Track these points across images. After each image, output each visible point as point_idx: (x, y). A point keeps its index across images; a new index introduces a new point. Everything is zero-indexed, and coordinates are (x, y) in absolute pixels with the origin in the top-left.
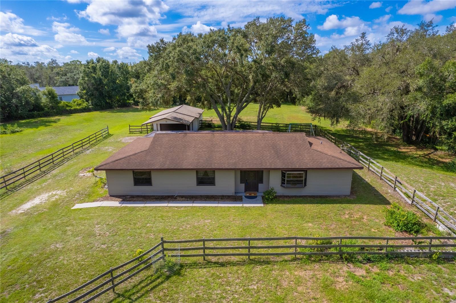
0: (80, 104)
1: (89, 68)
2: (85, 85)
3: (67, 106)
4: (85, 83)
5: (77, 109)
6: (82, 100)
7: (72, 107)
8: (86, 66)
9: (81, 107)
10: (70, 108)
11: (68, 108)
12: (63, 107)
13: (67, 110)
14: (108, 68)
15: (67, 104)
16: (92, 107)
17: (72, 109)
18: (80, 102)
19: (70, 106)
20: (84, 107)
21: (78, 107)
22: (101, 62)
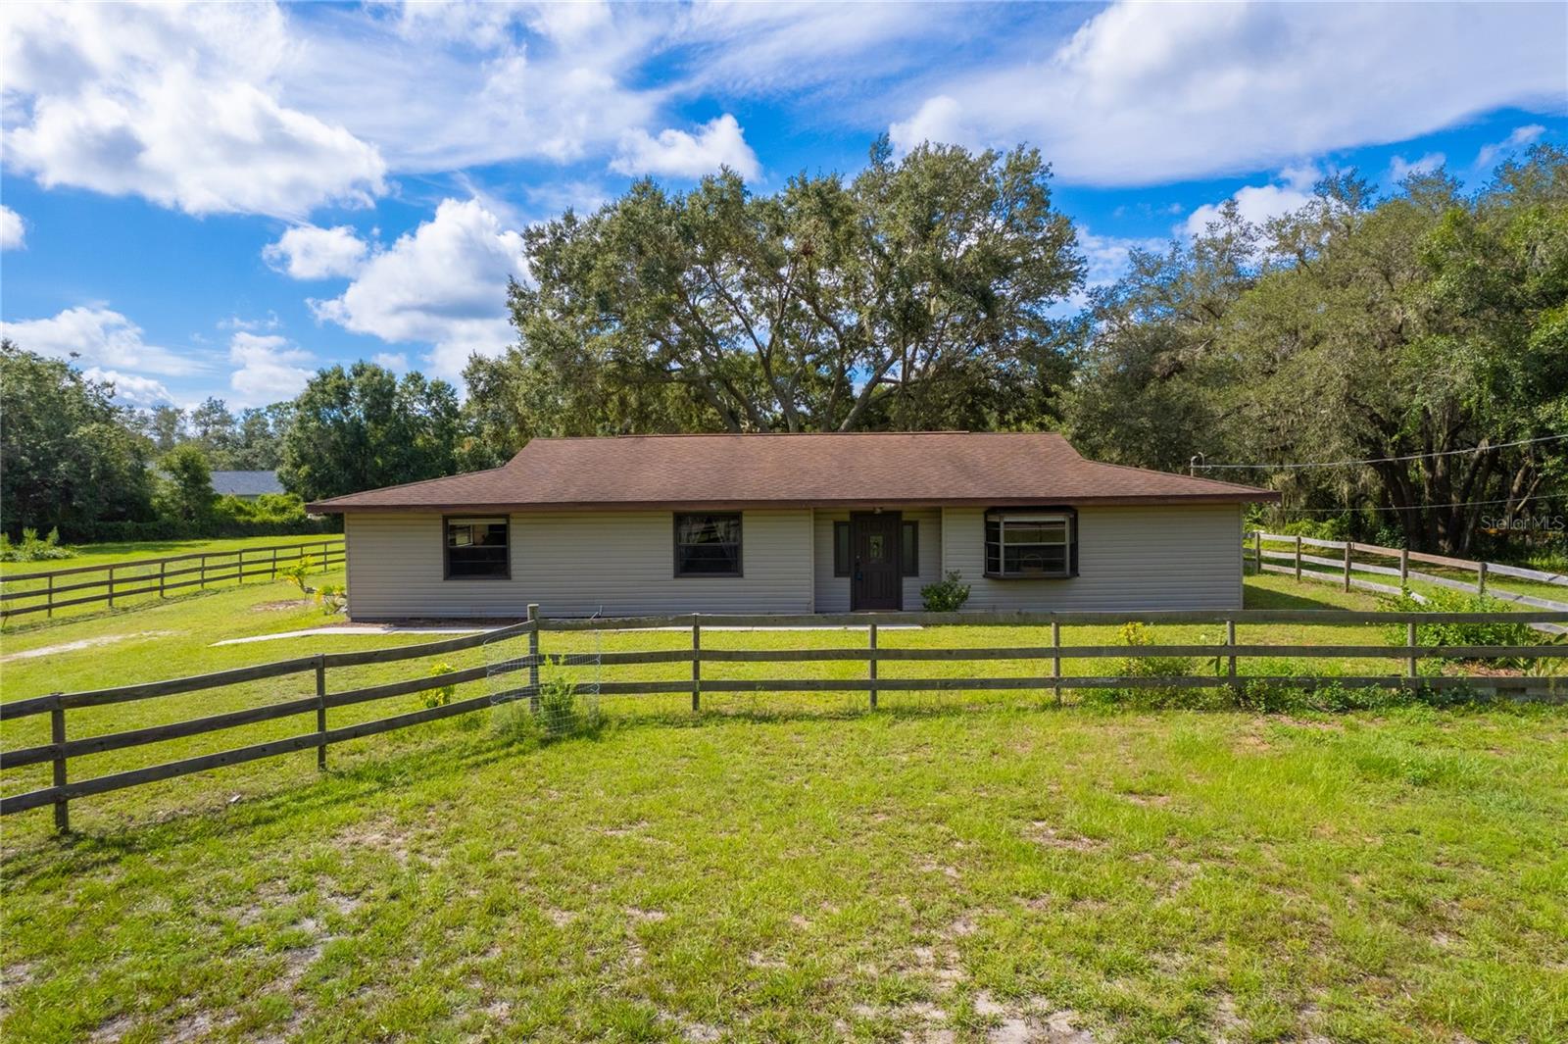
0: (284, 509)
1: (324, 392)
2: (309, 449)
3: (240, 510)
4: (309, 439)
5: (272, 522)
6: (291, 495)
7: (254, 516)
8: (317, 384)
9: (286, 516)
10: (247, 518)
11: (241, 518)
12: (226, 513)
13: (237, 525)
14: (391, 393)
15: (241, 504)
16: (323, 521)
17: (255, 520)
18: (283, 502)
19: (249, 513)
20: (297, 517)
21: (276, 518)
22: (367, 374)
